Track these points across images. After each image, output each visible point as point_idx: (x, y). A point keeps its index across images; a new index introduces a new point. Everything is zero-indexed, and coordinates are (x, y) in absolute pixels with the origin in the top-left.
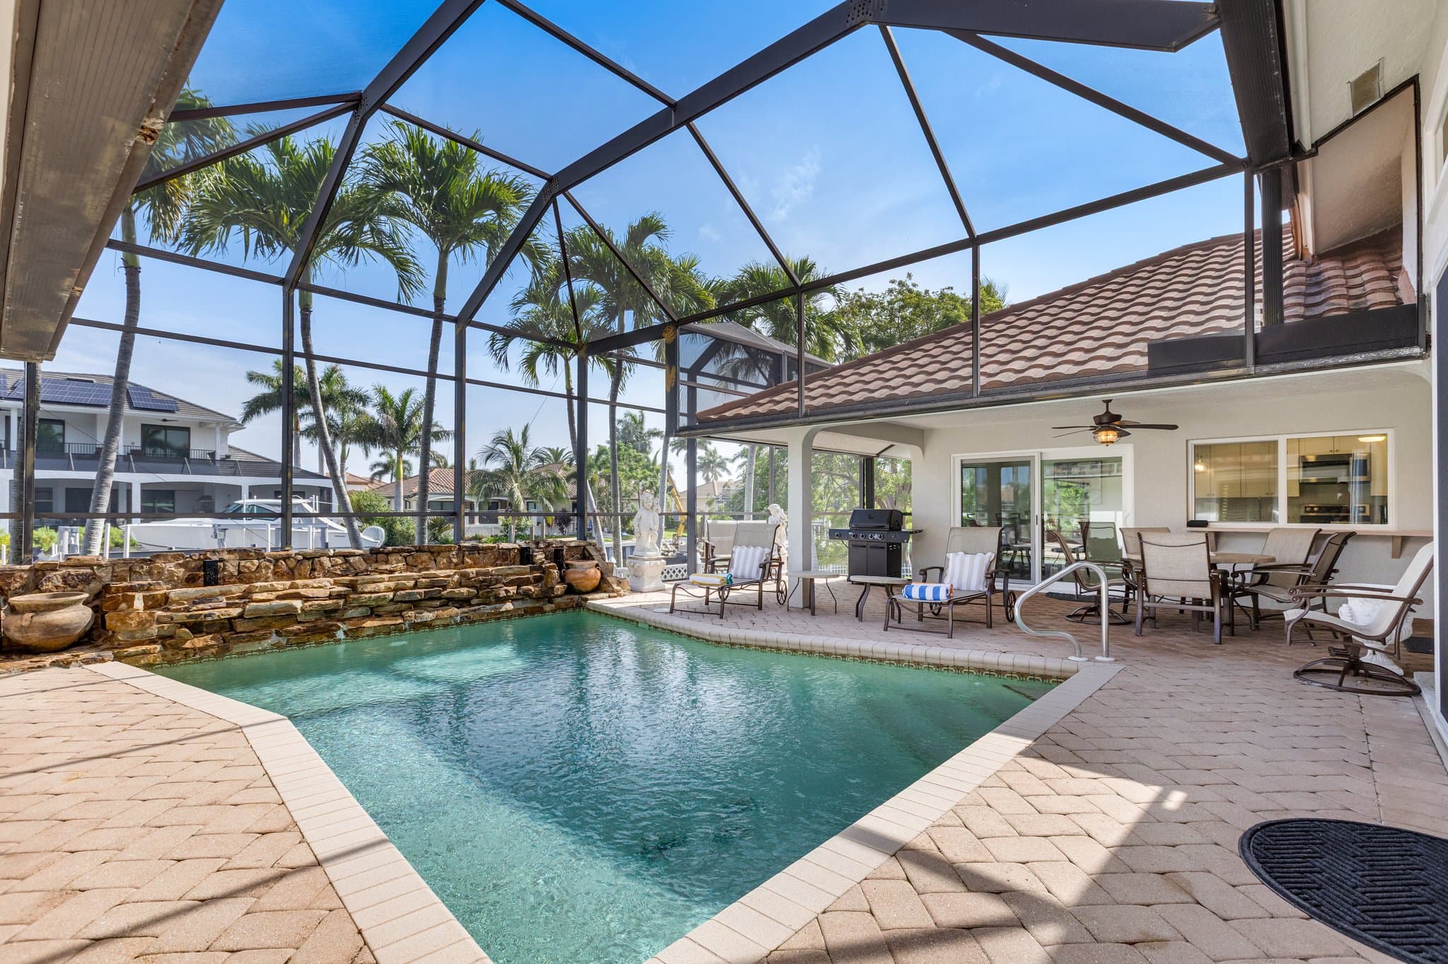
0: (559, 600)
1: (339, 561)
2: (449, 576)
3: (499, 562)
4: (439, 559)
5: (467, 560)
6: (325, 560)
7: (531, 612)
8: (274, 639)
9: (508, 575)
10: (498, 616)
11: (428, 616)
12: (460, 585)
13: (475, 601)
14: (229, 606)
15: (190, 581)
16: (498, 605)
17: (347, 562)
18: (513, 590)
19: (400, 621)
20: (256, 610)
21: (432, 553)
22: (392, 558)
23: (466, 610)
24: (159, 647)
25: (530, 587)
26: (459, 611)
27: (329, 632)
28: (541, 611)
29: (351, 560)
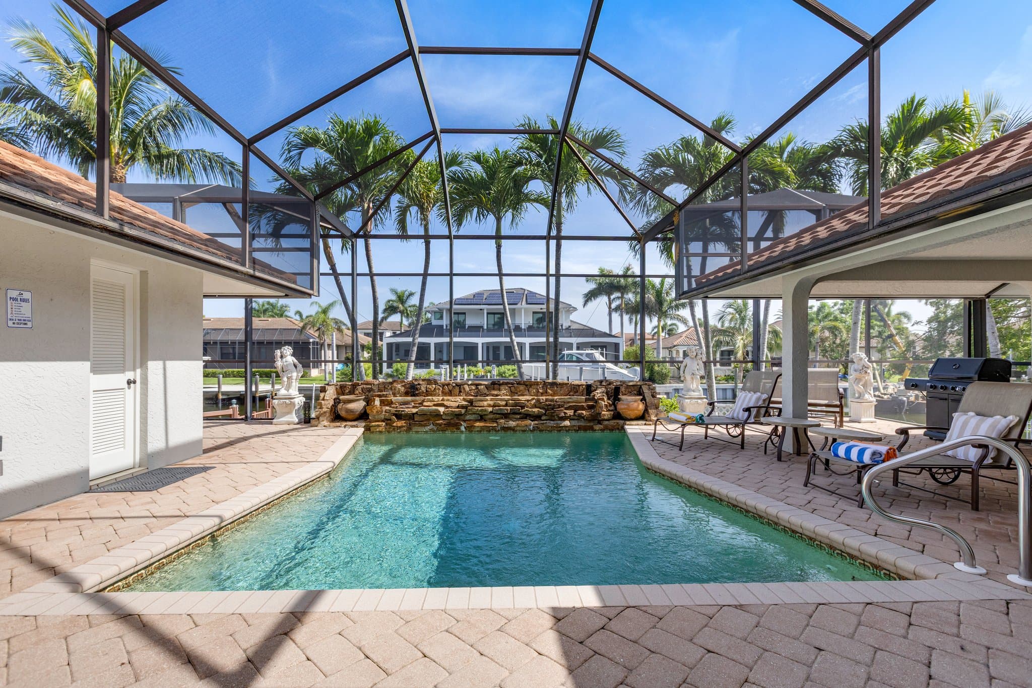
0: (606, 423)
1: (474, 387)
2: (528, 401)
3: (571, 393)
4: (530, 389)
5: (549, 391)
6: (466, 387)
7: (585, 429)
8: (431, 426)
9: (569, 402)
10: (560, 429)
11: (512, 424)
12: (535, 406)
13: (544, 418)
14: (414, 407)
15: (407, 394)
16: (559, 422)
17: (477, 388)
18: (570, 413)
19: (495, 425)
20: (423, 410)
21: (527, 385)
22: (502, 387)
23: (536, 422)
24: (384, 424)
25: (584, 412)
26: (532, 423)
27: (457, 426)
28: (592, 429)
29: (479, 387)
